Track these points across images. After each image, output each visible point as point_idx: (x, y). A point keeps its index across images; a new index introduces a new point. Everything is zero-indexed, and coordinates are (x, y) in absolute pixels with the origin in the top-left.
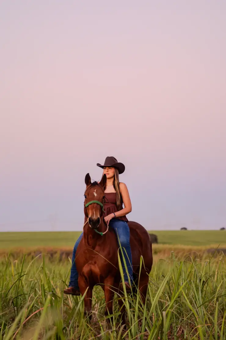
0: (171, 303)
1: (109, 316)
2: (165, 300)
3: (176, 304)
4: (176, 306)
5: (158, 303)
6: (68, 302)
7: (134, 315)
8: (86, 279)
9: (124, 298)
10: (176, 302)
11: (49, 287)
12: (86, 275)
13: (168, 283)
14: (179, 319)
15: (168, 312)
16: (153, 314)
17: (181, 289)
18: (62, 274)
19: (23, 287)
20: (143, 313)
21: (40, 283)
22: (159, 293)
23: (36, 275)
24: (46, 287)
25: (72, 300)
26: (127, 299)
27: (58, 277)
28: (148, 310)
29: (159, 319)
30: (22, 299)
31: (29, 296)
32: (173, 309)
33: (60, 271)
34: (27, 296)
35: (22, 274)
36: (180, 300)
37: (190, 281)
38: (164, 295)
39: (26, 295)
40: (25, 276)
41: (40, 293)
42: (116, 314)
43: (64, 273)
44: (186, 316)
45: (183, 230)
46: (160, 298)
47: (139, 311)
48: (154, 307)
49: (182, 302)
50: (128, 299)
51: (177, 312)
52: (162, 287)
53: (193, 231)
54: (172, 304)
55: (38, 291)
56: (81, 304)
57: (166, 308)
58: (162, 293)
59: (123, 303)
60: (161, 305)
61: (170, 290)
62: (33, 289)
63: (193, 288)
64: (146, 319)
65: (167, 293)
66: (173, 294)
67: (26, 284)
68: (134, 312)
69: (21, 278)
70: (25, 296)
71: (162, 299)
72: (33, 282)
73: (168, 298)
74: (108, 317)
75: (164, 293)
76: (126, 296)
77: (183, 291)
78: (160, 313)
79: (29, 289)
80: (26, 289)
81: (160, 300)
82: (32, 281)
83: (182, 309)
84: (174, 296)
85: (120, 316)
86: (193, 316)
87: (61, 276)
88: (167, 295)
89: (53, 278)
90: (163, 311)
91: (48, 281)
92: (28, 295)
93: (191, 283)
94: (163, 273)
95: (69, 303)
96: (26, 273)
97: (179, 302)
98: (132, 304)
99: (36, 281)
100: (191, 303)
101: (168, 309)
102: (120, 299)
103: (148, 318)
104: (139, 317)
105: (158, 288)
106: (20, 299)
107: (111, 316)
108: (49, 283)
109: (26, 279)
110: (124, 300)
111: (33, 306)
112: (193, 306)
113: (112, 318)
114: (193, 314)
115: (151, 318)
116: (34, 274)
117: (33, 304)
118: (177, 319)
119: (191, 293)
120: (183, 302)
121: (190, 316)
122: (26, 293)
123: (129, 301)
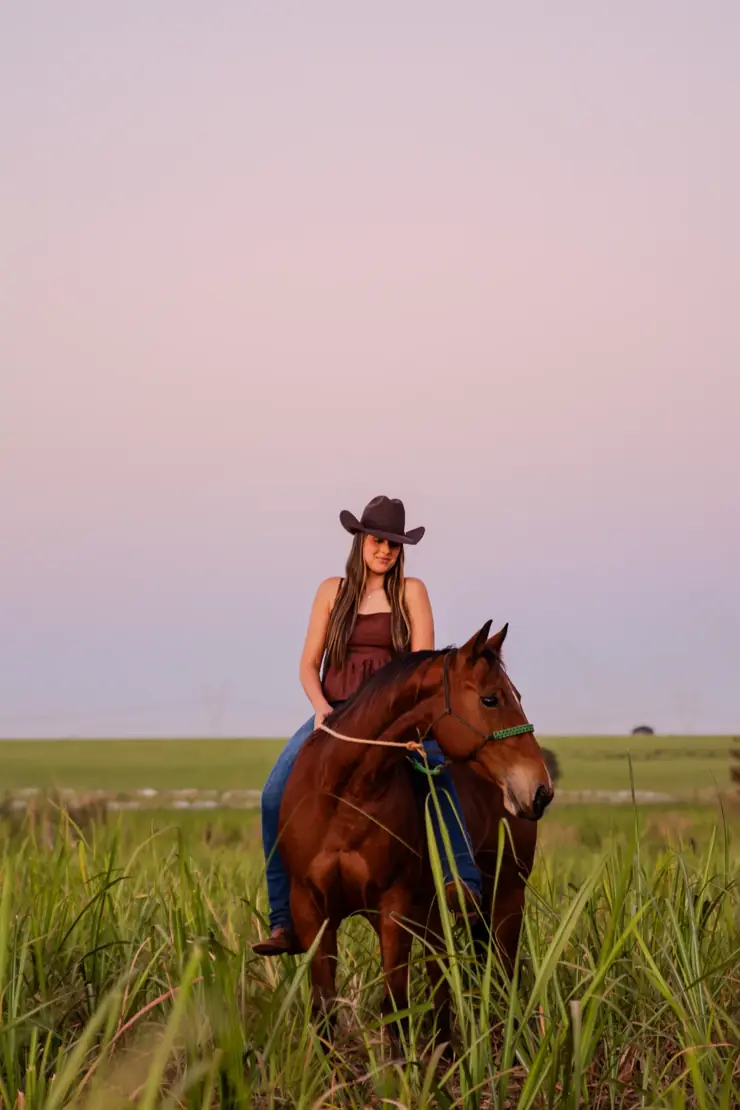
0: (596, 974)
1: (397, 1017)
2: (580, 965)
3: (617, 976)
4: (615, 982)
5: (558, 973)
6: (263, 967)
7: (477, 1012)
8: (318, 897)
9: (444, 957)
10: (616, 969)
11: (199, 920)
12: (319, 884)
13: (590, 908)
14: (624, 1025)
15: (589, 1003)
16: (541, 1011)
17: (631, 926)
18: (242, 875)
19: (115, 918)
20: (506, 1006)
21: (169, 905)
22: (561, 940)
23: (160, 880)
24: (190, 920)
25: (275, 963)
26: (453, 961)
27: (230, 885)
28: (525, 993)
29: (560, 1025)
30: (111, 956)
31: (135, 949)
32: (605, 994)
33: (236, 869)
34: (128, 950)
35: (113, 878)
36: (630, 964)
37: (661, 900)
38: (576, 946)
39: (125, 946)
40: (122, 882)
41: (169, 940)
42: (418, 1009)
43: (251, 874)
44: (649, 1014)
45: (641, 736)
46: (563, 957)
47: (495, 996)
48: (541, 984)
49: (634, 970)
50: (458, 959)
51: (620, 1002)
52: (568, 922)
53: (672, 738)
54: (603, 979)
55: (164, 934)
56: (303, 974)
57: (584, 987)
58: (571, 940)
59: (440, 973)
60: (566, 977)
61: (597, 931)
62: (148, 925)
63: (672, 923)
64: (516, 1025)
65: (586, 940)
66: (606, 945)
67: (125, 909)
68: (477, 1001)
69: (108, 891)
70: (121, 949)
71: (568, 961)
72: (147, 903)
73: (588, 955)
74: (390, 1019)
75: (575, 940)
76: (451, 950)
77: (638, 936)
78: (562, 1005)
79: (134, 927)
80: (125, 927)
81: (565, 963)
82: (144, 899)
83: (636, 993)
84: (609, 951)
85: (430, 1013)
86: (670, 1015)
87: (239, 883)
88: (587, 950)
89: (214, 890)
90: (573, 998)
91: (196, 901)
92: (132, 945)
93: (664, 910)
94: (572, 876)
95: (265, 971)
96: (125, 874)
97: (627, 972)
98: (471, 976)
99: (158, 900)
100: (666, 973)
101: (588, 994)
102: (430, 959)
103: (523, 1022)
104: (493, 1020)
105: (558, 925)
106: (107, 957)
107: (404, 1014)
108: (198, 906)
109: (125, 894)
110: (447, 962)
111: (147, 981)
112: (671, 984)
113: (405, 1021)
114: (670, 1008)
115: (533, 1023)
116: (152, 877)
117: (149, 975)
118: (620, 1026)
119: (667, 939)
120: (638, 972)
121: (663, 1016)
122: (124, 937)
123: (460, 968)
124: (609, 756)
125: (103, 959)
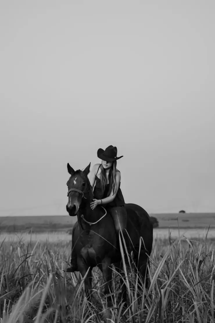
0: (168, 282)
1: (111, 295)
2: (164, 279)
3: (174, 283)
4: (174, 284)
5: (157, 282)
7: (134, 293)
9: (124, 277)
10: (174, 280)
11: (53, 267)
13: (166, 263)
15: (166, 290)
16: (153, 293)
17: (178, 267)
18: (66, 255)
19: (29, 268)
20: (142, 291)
21: (45, 264)
22: (158, 272)
23: (42, 257)
24: (50, 268)
25: (75, 280)
26: (127, 278)
27: (62, 258)
29: (158, 297)
30: (28, 279)
31: (35, 277)
32: (171, 288)
33: (64, 253)
34: (33, 276)
35: (28, 256)
36: (178, 279)
37: (187, 260)
38: (163, 274)
39: (32, 276)
40: (31, 257)
41: (44, 274)
42: (115, 293)
43: (68, 255)
44: (184, 293)
45: (182, 214)
46: (159, 277)
47: (139, 287)
48: (153, 285)
49: (179, 281)
51: (176, 290)
52: (160, 267)
53: (191, 214)
54: (170, 283)
55: (43, 272)
56: (83, 283)
57: (165, 285)
58: (161, 272)
59: (123, 282)
60: (160, 283)
61: (169, 270)
62: (38, 270)
63: (190, 268)
64: (145, 296)
65: (166, 272)
66: (171, 273)
67: (32, 265)
68: (134, 290)
69: (27, 260)
70: (31, 277)
71: (161, 278)
72: (38, 263)
73: (166, 276)
75: (162, 272)
76: (126, 275)
77: (181, 271)
78: (159, 291)
79: (35, 270)
80: (32, 270)
81: (159, 279)
82: (37, 262)
83: (180, 287)
84: (172, 275)
85: (120, 294)
86: (190, 294)
87: (65, 257)
88: (166, 275)
89: (58, 259)
90: (162, 288)
91: (51, 261)
92: (34, 276)
93: (188, 264)
94: (162, 254)
95: (73, 283)
96: (31, 255)
97: (177, 281)
98: (132, 283)
99: (41, 262)
100: (189, 282)
101: (166, 288)
102: (121, 278)
103: (147, 296)
104: (138, 295)
105: (157, 267)
106: (27, 279)
107: (112, 294)
108: (52, 263)
109: (32, 261)
110: (125, 279)
111: (38, 286)
112: (190, 285)
113: (113, 296)
114: (190, 292)
115: (150, 296)
116: (39, 256)
117: (39, 284)
118: (176, 297)
119: (189, 272)
120: (181, 281)
121: (188, 294)
122: (32, 273)
123: (129, 280)
124: (172, 219)
125: (25, 279)
